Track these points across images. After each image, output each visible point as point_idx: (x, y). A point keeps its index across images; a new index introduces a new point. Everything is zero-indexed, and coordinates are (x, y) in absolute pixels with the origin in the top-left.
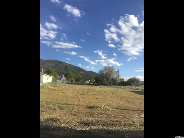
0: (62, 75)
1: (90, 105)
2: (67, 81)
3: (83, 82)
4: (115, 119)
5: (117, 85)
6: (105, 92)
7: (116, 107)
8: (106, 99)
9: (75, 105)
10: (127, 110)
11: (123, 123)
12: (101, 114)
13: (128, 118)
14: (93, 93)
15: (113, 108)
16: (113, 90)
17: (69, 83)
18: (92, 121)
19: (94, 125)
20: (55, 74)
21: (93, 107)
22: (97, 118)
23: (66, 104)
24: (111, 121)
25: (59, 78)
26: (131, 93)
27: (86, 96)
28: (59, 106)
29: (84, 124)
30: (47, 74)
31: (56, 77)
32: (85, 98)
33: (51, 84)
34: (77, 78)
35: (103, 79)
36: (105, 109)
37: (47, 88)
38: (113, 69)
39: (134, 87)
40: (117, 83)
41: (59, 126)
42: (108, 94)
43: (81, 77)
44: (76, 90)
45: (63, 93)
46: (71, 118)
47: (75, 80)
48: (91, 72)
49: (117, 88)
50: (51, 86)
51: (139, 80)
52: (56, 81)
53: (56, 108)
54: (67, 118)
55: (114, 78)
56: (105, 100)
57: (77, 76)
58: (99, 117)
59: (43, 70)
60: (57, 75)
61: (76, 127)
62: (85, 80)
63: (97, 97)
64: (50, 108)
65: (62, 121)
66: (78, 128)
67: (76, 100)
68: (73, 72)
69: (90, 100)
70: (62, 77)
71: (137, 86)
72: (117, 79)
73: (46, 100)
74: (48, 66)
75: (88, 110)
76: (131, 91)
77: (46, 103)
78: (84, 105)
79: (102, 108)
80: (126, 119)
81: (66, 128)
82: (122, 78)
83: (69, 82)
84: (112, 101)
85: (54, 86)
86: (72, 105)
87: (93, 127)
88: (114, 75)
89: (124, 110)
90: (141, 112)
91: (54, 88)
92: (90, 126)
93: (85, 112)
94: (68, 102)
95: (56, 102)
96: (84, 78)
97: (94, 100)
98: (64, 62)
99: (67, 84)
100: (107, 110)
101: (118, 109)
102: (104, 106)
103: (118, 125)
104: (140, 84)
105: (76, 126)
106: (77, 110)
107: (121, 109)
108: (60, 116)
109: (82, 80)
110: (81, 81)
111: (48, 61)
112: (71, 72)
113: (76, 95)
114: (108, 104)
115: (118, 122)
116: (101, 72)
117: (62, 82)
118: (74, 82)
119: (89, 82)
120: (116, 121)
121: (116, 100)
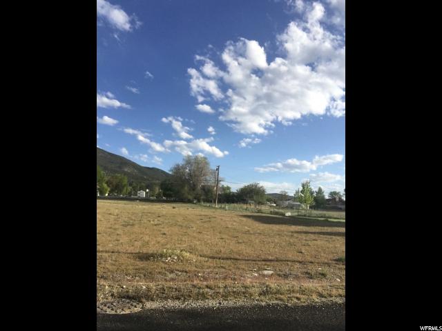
1: (144, 251)
3: (130, 194)
4: (205, 283)
5: (215, 202)
6: (185, 218)
7: (209, 253)
8: (186, 234)
9: (106, 252)
10: (233, 259)
11: (221, 290)
12: (172, 272)
13: (235, 279)
14: (156, 222)
15: (201, 256)
16: (203, 213)
18: (149, 289)
19: (152, 300)
21: (153, 255)
22: (160, 283)
24: (194, 286)
26: (244, 219)
27: (136, 229)
29: (128, 297)
32: (133, 233)
34: (114, 183)
35: (183, 187)
36: (181, 258)
38: (207, 163)
39: (253, 206)
40: (214, 197)
42: (193, 225)
43: (126, 181)
44: (110, 214)
47: (109, 189)
48: (152, 169)
49: (215, 208)
51: (264, 191)
55: (209, 184)
56: (183, 239)
57: (116, 178)
58: (166, 280)
61: (105, 308)
62: (135, 190)
63: (165, 230)
66: (112, 309)
67: (109, 238)
68: (105, 169)
69: (147, 238)
71: (260, 203)
72: (215, 188)
75: (140, 264)
76: (245, 216)
78: (129, 251)
79: (176, 258)
80: (229, 282)
82: (225, 186)
84: (199, 240)
87: (149, 305)
88: (208, 179)
89: (227, 259)
90: (264, 263)
92: (141, 302)
93: (131, 267)
96: (134, 184)
97: (156, 237)
100: (187, 260)
101: (213, 258)
102: (179, 252)
103: (211, 296)
104: (265, 200)
105: (105, 306)
106: (112, 264)
107: (220, 258)
109: (130, 188)
110: (125, 190)
112: (98, 169)
113: (111, 228)
114: (190, 246)
115: (210, 288)
116: (177, 169)
118: (107, 195)
119: (147, 193)
120: (207, 287)
121: (209, 237)
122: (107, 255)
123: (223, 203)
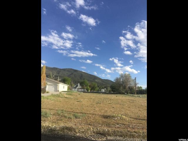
0: (78, 84)
1: (106, 114)
2: (82, 90)
3: (98, 90)
5: (135, 94)
6: (122, 101)
7: (134, 116)
8: (123, 108)
9: (91, 114)
11: (141, 134)
12: (118, 124)
14: (109, 102)
15: (130, 118)
16: (130, 99)
17: (84, 92)
18: (108, 131)
19: (110, 136)
20: (71, 83)
21: (109, 116)
22: (113, 129)
23: (81, 113)
24: (129, 131)
25: (75, 86)
27: (102, 105)
28: (74, 115)
29: (100, 134)
30: (63, 83)
31: (71, 86)
32: (100, 107)
33: (66, 92)
34: (92, 86)
35: (120, 87)
36: (122, 118)
37: (63, 97)
38: (130, 77)
40: (135, 92)
41: (74, 135)
42: (125, 104)
43: (96, 86)
44: (91, 99)
45: (79, 101)
46: (86, 127)
47: (90, 89)
48: (107, 80)
49: (135, 97)
50: (67, 94)
52: (72, 90)
53: (72, 117)
54: (83, 128)
55: (132, 86)
56: (122, 110)
57: (93, 84)
58: (115, 127)
59: (59, 78)
60: (72, 84)
61: (91, 137)
62: (100, 89)
63: (114, 106)
64: (65, 117)
65: (77, 131)
66: (94, 138)
67: (91, 109)
68: (88, 80)
69: (106, 109)
70: (77, 86)
72: (135, 88)
73: (62, 109)
74: (64, 75)
75: (104, 120)
77: (61, 111)
78: (99, 114)
79: (119, 118)
81: (81, 137)
82: (139, 86)
83: (84, 90)
84: (129, 111)
85: (69, 95)
86: (87, 114)
87: (109, 138)
88: (131, 83)
89: (143, 120)
91: (70, 96)
92: (106, 136)
93: (101, 121)
94: (83, 111)
95: (71, 111)
96: (100, 87)
97: (110, 109)
98: (79, 71)
99: (82, 93)
100: (124, 119)
101: (136, 119)
102: (120, 115)
103: (137, 136)
106: (93, 119)
107: (139, 119)
108: (75, 125)
109: (98, 88)
110: (96, 89)
111: (64, 70)
112: (86, 81)
113: (91, 104)
114: (125, 113)
115: (136, 133)
116: (117, 80)
117: (77, 91)
118: (89, 91)
119: (105, 90)
120: (134, 132)
121: (134, 109)
122: (90, 115)
123: (139, 94)
